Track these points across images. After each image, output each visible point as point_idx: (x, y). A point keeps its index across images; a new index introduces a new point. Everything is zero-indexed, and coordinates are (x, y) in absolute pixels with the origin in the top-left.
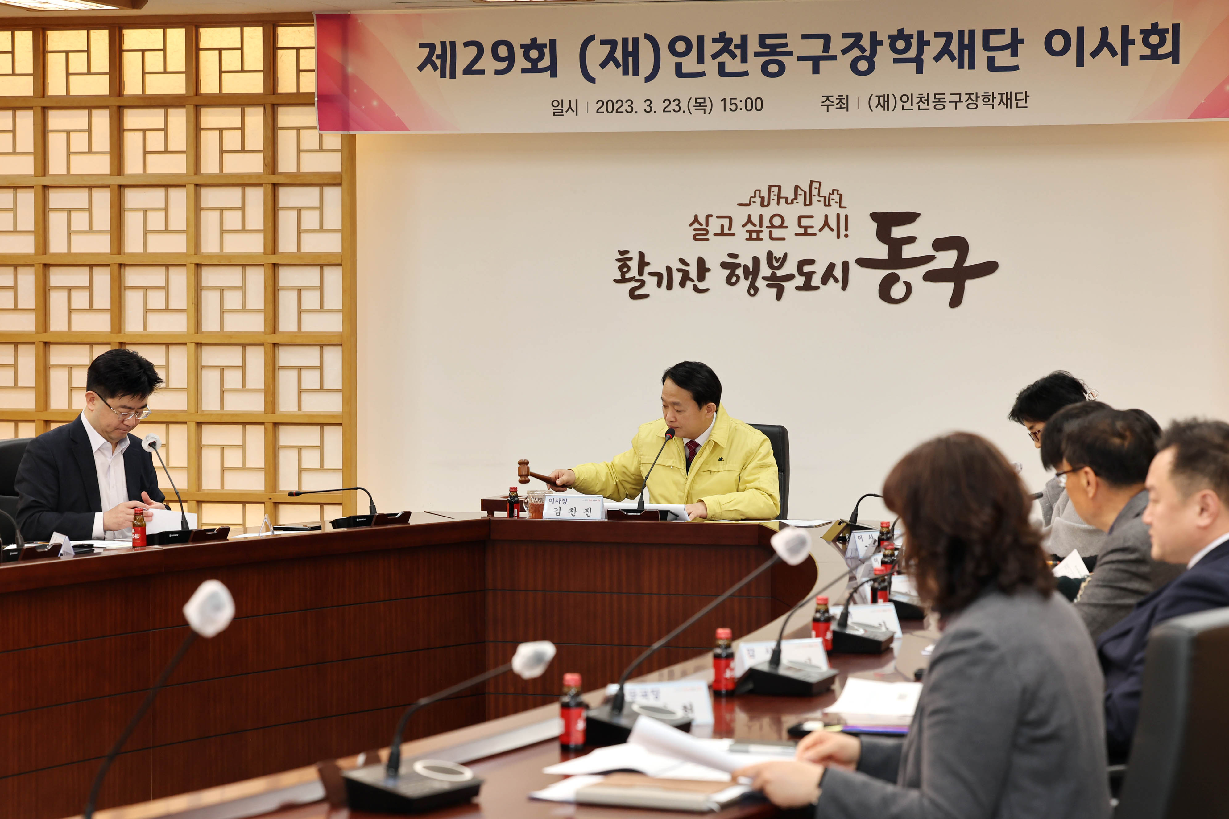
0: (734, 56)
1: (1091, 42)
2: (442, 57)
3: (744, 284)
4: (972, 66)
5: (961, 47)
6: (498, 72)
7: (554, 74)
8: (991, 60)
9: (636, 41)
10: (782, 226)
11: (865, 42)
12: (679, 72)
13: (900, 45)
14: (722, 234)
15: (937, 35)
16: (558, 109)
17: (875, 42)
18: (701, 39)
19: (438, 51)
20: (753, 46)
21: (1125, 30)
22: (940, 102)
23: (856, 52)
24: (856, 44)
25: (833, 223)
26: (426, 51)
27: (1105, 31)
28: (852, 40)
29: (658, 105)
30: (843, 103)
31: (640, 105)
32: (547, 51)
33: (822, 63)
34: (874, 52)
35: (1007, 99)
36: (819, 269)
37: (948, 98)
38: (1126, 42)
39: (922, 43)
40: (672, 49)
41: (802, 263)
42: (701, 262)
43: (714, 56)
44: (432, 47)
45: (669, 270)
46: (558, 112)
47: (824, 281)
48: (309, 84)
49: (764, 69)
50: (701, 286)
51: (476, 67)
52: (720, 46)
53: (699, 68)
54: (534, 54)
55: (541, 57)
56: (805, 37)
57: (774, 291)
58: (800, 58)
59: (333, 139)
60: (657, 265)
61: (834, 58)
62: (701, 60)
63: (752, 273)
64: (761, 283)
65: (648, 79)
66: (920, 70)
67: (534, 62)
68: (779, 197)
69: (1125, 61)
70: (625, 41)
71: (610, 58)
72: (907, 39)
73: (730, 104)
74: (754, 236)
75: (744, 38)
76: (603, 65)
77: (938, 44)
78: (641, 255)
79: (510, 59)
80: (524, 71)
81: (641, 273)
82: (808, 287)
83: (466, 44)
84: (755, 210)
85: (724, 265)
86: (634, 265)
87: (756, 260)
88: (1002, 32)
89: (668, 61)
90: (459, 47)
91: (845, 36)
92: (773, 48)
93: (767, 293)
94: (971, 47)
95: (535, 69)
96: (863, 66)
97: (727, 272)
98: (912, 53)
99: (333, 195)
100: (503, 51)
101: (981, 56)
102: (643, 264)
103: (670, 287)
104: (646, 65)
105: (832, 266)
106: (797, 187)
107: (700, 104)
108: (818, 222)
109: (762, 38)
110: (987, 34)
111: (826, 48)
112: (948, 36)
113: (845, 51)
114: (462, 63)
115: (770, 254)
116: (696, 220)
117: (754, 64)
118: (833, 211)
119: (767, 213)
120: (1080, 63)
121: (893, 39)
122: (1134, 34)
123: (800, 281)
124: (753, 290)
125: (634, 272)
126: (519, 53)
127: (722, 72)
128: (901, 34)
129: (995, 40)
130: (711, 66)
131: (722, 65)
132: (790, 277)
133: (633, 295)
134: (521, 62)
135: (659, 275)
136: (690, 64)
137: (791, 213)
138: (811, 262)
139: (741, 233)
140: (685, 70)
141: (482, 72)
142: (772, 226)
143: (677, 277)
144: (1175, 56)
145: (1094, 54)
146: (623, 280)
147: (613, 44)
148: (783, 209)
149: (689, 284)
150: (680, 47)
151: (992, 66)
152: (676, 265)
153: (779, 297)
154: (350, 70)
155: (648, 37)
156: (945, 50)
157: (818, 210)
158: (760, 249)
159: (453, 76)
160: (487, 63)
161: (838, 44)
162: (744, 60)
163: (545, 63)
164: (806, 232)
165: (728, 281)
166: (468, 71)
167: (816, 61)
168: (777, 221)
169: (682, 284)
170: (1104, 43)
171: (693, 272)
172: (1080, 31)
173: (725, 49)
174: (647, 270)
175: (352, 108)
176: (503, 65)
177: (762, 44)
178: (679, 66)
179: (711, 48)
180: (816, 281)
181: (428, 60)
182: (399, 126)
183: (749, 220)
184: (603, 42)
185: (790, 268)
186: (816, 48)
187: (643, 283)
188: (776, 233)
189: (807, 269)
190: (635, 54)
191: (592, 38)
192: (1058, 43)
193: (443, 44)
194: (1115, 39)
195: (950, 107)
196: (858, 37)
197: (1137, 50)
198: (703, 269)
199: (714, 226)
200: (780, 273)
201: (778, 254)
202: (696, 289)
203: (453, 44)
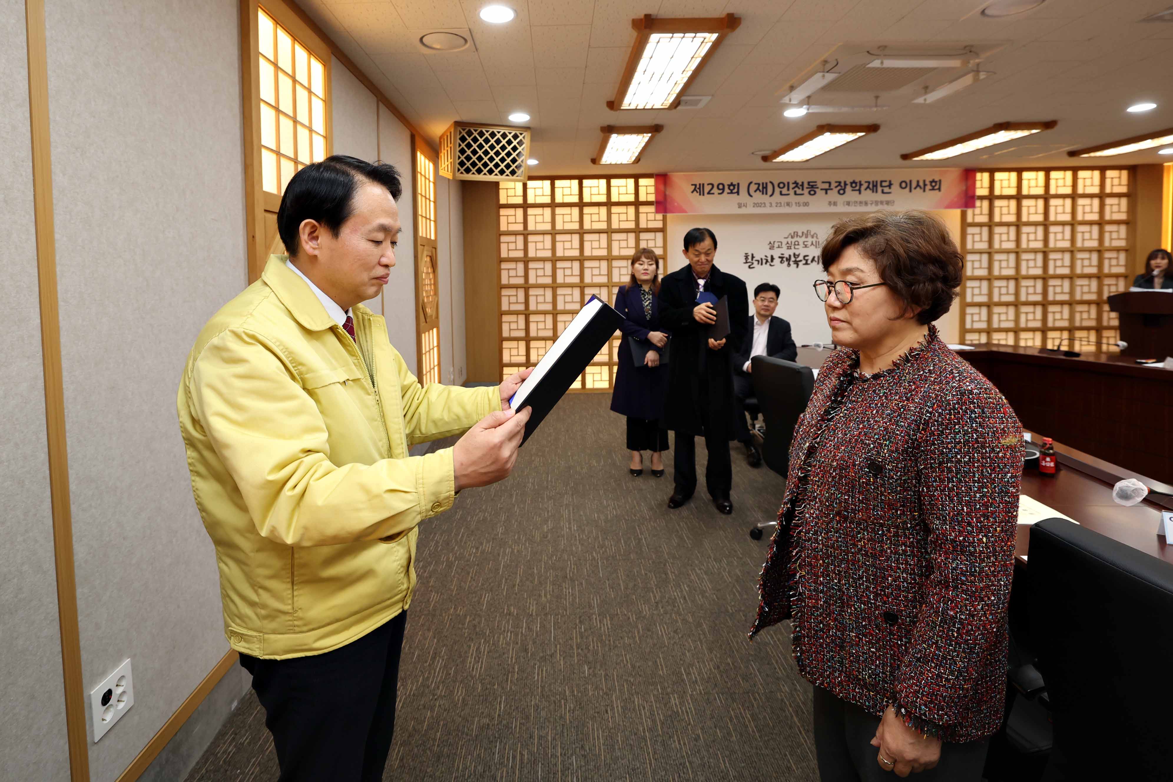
0: (799, 188)
1: (914, 185)
2: (699, 188)
3: (786, 263)
4: (877, 192)
5: (873, 186)
6: (719, 194)
7: (738, 194)
8: (883, 190)
9: (766, 184)
10: (798, 245)
11: (842, 184)
12: (781, 194)
13: (854, 185)
14: (779, 247)
15: (866, 182)
16: (740, 206)
17: (845, 184)
18: (788, 183)
19: (698, 186)
20: (806, 185)
21: (924, 181)
22: (866, 204)
23: (839, 188)
24: (839, 185)
25: (814, 243)
26: (694, 187)
27: (918, 182)
28: (837, 184)
29: (774, 204)
30: (835, 204)
31: (768, 205)
32: (736, 187)
33: (829, 191)
34: (845, 187)
35: (888, 203)
36: (810, 258)
37: (869, 202)
38: (925, 185)
39: (861, 185)
40: (779, 186)
41: (805, 256)
42: (772, 256)
43: (793, 188)
44: (696, 185)
45: (762, 259)
46: (740, 207)
47: (812, 262)
48: (652, 198)
49: (809, 193)
50: (772, 264)
51: (712, 192)
52: (794, 185)
53: (787, 192)
54: (732, 188)
55: (734, 188)
56: (823, 182)
57: (795, 265)
58: (822, 189)
59: (660, 216)
60: (757, 257)
61: (832, 189)
62: (788, 190)
63: (789, 260)
64: (791, 263)
65: (771, 196)
66: (860, 193)
67: (732, 190)
68: (797, 236)
69: (924, 191)
70: (763, 184)
71: (758, 189)
72: (856, 183)
73: (798, 204)
74: (789, 248)
75: (803, 183)
76: (755, 191)
77: (865, 185)
78: (752, 255)
79: (723, 189)
80: (728, 193)
81: (752, 260)
82: (806, 264)
83: (708, 184)
84: (790, 240)
85: (780, 257)
86: (750, 258)
87: (790, 256)
88: (885, 181)
89: (777, 190)
90: (706, 185)
91: (836, 182)
92: (812, 186)
93: (793, 266)
94: (876, 186)
95: (732, 193)
96: (842, 192)
97: (780, 259)
98: (857, 188)
99: (660, 235)
100: (721, 187)
101: (880, 189)
102: (753, 257)
103: (762, 264)
104: (770, 191)
105: (814, 257)
106: (803, 233)
107: (788, 204)
108: (809, 243)
109: (809, 183)
110: (881, 182)
111: (830, 186)
112: (869, 183)
113: (836, 187)
114: (706, 191)
115: (794, 254)
116: (770, 243)
117: (806, 191)
118: (814, 240)
119: (793, 240)
120: (910, 191)
121: (851, 183)
122: (927, 183)
123: (804, 262)
124: (789, 265)
125: (750, 260)
126: (726, 187)
127: (795, 194)
128: (854, 182)
129: (884, 184)
130: (792, 192)
131: (795, 192)
132: (801, 261)
133: (749, 267)
134: (727, 190)
135: (758, 261)
136: (785, 191)
137: (801, 240)
138: (807, 256)
139: (785, 246)
140: (783, 193)
141: (713, 194)
142: (795, 245)
143: (764, 261)
144: (939, 189)
145: (915, 188)
146: (746, 262)
147: (759, 184)
148: (798, 239)
149: (768, 264)
150: (782, 185)
151: (883, 192)
152: (764, 258)
153: (797, 267)
154: (667, 193)
155: (771, 182)
156: (868, 187)
157: (810, 239)
158: (791, 252)
159: (703, 195)
160: (715, 190)
161: (833, 185)
162: (803, 190)
163: (735, 190)
164: (806, 246)
165: (781, 262)
166: (709, 193)
167: (826, 190)
168: (796, 243)
169: (766, 263)
170: (918, 185)
171: (769, 259)
172: (911, 181)
173: (796, 186)
174: (754, 259)
175: (668, 206)
176: (721, 191)
177: (809, 185)
178: (781, 192)
179: (791, 186)
180: (809, 262)
181: (695, 190)
182: (684, 211)
183: (788, 243)
184: (756, 184)
185: (801, 258)
186: (826, 186)
187: (753, 263)
188: (796, 247)
189: (806, 258)
190: (766, 188)
191: (751, 183)
192: (904, 185)
193: (700, 184)
194: (921, 184)
195: (869, 205)
196: (840, 182)
197: (928, 187)
198: (772, 259)
199: (776, 245)
200: (798, 259)
201: (797, 253)
202: (771, 265)
203: (703, 185)
